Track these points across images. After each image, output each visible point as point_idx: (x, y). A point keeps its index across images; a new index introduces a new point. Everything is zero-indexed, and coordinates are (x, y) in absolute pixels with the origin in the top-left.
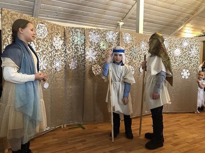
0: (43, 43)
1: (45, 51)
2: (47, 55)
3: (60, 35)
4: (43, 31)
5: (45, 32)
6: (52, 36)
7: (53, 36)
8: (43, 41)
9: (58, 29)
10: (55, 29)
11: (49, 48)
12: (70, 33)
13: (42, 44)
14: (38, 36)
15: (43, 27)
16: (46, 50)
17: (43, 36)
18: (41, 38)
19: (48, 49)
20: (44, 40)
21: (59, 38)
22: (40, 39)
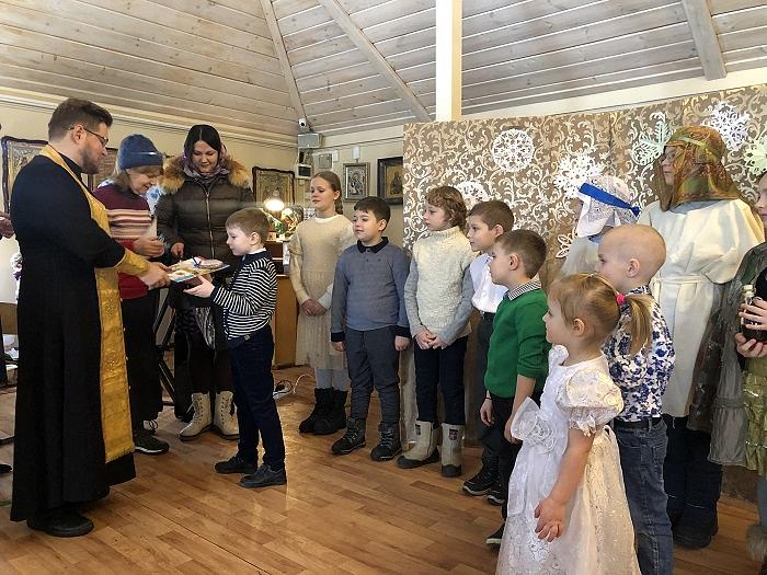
0: (518, 185)
1: (526, 206)
2: (532, 218)
3: (592, 147)
4: (519, 150)
5: (526, 151)
6: (553, 159)
7: (558, 154)
8: (519, 179)
9: (580, 131)
10: (566, 134)
11: (541, 195)
12: (631, 132)
13: (515, 188)
14: (503, 168)
15: (519, 138)
16: (531, 204)
17: (518, 163)
18: (512, 171)
19: (536, 202)
20: (522, 174)
21: (589, 159)
22: (509, 175)
